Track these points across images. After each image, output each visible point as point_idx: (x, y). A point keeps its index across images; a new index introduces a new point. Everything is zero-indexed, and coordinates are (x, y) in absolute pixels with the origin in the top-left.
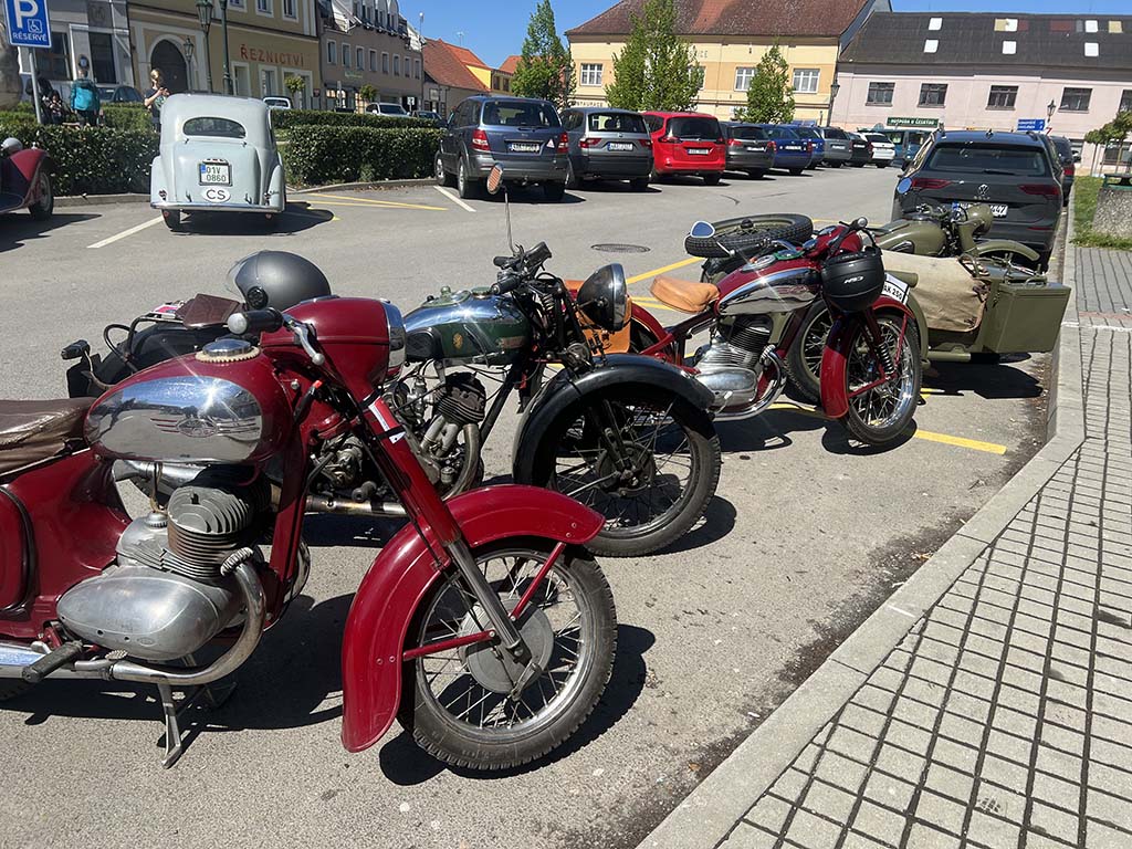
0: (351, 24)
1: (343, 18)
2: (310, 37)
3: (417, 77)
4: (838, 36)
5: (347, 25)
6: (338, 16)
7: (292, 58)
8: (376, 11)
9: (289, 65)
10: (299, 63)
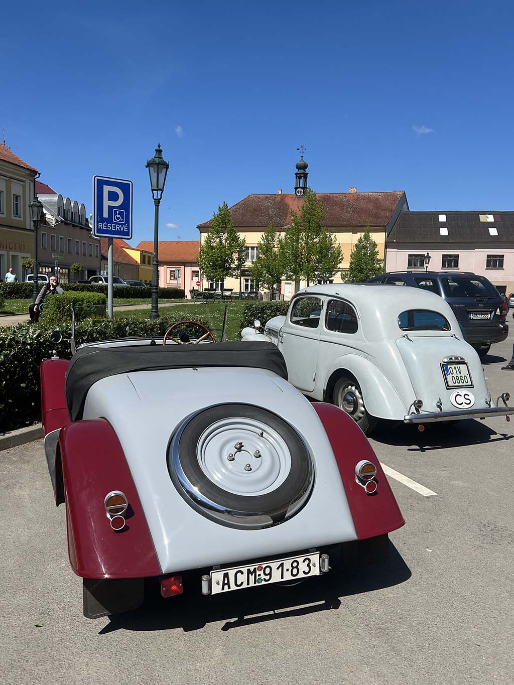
0: (57, 221)
1: (50, 217)
2: (30, 230)
3: (97, 257)
4: (385, 226)
5: (54, 222)
6: (48, 216)
7: (17, 245)
8: (72, 213)
9: (15, 250)
10: (21, 249)
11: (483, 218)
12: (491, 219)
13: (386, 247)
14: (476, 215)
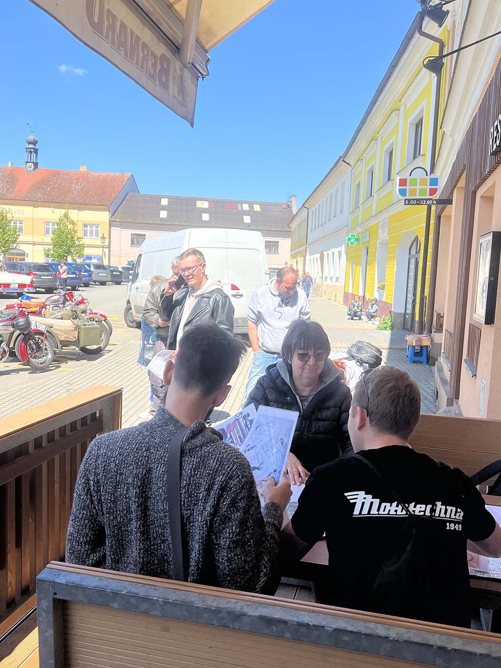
4: (108, 206)
11: (199, 204)
12: (206, 205)
13: (110, 226)
14: (193, 201)
